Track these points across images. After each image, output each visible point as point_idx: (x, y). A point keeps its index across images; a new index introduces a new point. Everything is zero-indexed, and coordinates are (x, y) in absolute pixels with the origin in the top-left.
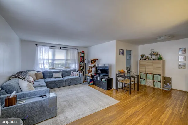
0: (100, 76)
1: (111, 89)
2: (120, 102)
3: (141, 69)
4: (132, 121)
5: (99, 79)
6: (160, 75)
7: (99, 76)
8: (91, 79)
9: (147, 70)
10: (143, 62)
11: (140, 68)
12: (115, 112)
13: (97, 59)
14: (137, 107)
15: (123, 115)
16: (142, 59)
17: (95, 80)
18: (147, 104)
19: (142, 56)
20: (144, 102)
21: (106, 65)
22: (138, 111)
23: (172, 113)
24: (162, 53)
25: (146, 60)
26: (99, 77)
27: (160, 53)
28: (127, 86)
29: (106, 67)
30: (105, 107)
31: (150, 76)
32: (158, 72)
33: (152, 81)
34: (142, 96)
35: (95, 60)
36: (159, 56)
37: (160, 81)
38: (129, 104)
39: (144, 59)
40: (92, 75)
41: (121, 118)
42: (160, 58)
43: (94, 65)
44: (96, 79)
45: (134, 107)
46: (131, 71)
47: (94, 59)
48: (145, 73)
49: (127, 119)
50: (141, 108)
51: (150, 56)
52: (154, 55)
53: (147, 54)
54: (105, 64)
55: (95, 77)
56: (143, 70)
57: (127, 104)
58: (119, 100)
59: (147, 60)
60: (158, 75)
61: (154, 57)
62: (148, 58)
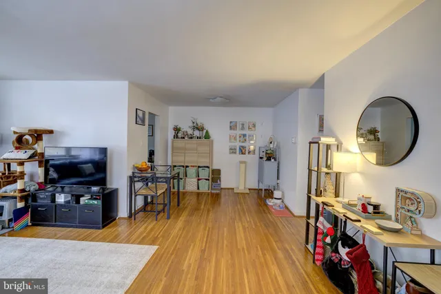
0: (63, 188)
1: (115, 219)
2: (157, 247)
3: (175, 158)
4: (208, 278)
5: (61, 199)
6: (208, 167)
7: (59, 189)
8: (20, 205)
9: (187, 159)
10: (180, 143)
11: (172, 156)
12: (164, 279)
13: (51, 132)
14: (198, 243)
15: (184, 276)
16: (176, 136)
17: (41, 206)
18: (209, 228)
19: (177, 130)
20: (202, 226)
21: (73, 153)
22: (205, 250)
23: (244, 228)
24: (209, 127)
25: (184, 138)
26: (63, 192)
27: (207, 127)
28: (152, 201)
29: (74, 157)
30: (129, 282)
31: (192, 171)
32: (203, 161)
33: (196, 180)
34: (191, 214)
35: (38, 135)
36: (205, 131)
37: (207, 178)
38: (180, 241)
39: (180, 137)
40: (23, 191)
41: (184, 285)
42: (207, 136)
43: (30, 152)
44: (48, 202)
45: (192, 245)
46: (155, 163)
47: (36, 131)
48: (183, 166)
49: (197, 278)
50: (205, 240)
51: (190, 131)
52: (198, 129)
53: (186, 127)
54: (68, 149)
55: (42, 195)
56: (180, 160)
57: (176, 246)
58: (153, 243)
59: (186, 138)
60: (205, 167)
61: (197, 133)
62: (187, 135)
